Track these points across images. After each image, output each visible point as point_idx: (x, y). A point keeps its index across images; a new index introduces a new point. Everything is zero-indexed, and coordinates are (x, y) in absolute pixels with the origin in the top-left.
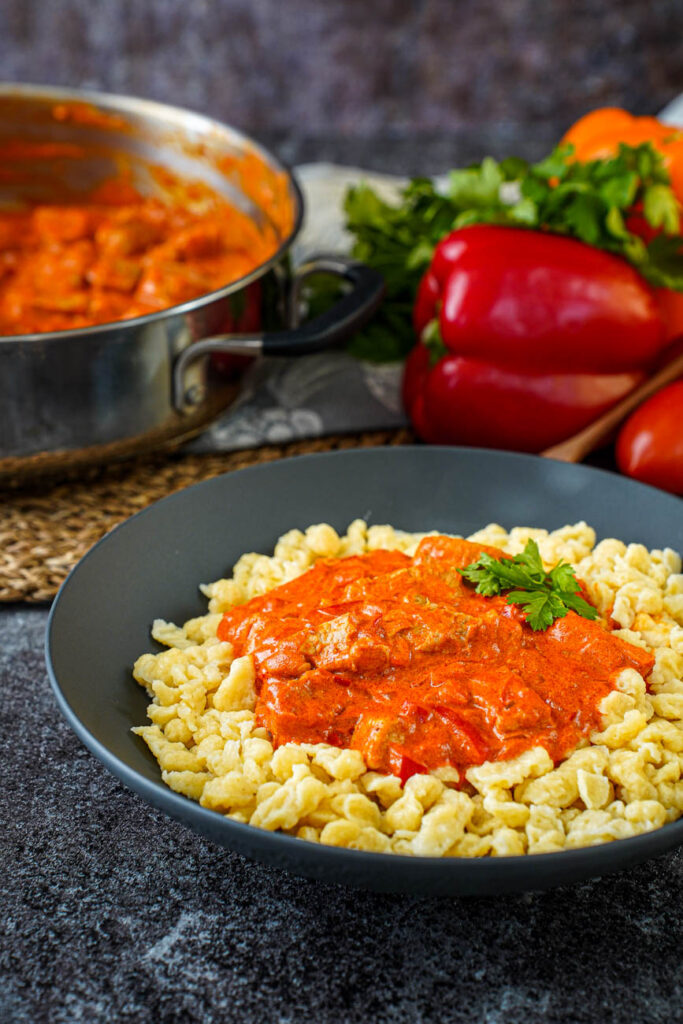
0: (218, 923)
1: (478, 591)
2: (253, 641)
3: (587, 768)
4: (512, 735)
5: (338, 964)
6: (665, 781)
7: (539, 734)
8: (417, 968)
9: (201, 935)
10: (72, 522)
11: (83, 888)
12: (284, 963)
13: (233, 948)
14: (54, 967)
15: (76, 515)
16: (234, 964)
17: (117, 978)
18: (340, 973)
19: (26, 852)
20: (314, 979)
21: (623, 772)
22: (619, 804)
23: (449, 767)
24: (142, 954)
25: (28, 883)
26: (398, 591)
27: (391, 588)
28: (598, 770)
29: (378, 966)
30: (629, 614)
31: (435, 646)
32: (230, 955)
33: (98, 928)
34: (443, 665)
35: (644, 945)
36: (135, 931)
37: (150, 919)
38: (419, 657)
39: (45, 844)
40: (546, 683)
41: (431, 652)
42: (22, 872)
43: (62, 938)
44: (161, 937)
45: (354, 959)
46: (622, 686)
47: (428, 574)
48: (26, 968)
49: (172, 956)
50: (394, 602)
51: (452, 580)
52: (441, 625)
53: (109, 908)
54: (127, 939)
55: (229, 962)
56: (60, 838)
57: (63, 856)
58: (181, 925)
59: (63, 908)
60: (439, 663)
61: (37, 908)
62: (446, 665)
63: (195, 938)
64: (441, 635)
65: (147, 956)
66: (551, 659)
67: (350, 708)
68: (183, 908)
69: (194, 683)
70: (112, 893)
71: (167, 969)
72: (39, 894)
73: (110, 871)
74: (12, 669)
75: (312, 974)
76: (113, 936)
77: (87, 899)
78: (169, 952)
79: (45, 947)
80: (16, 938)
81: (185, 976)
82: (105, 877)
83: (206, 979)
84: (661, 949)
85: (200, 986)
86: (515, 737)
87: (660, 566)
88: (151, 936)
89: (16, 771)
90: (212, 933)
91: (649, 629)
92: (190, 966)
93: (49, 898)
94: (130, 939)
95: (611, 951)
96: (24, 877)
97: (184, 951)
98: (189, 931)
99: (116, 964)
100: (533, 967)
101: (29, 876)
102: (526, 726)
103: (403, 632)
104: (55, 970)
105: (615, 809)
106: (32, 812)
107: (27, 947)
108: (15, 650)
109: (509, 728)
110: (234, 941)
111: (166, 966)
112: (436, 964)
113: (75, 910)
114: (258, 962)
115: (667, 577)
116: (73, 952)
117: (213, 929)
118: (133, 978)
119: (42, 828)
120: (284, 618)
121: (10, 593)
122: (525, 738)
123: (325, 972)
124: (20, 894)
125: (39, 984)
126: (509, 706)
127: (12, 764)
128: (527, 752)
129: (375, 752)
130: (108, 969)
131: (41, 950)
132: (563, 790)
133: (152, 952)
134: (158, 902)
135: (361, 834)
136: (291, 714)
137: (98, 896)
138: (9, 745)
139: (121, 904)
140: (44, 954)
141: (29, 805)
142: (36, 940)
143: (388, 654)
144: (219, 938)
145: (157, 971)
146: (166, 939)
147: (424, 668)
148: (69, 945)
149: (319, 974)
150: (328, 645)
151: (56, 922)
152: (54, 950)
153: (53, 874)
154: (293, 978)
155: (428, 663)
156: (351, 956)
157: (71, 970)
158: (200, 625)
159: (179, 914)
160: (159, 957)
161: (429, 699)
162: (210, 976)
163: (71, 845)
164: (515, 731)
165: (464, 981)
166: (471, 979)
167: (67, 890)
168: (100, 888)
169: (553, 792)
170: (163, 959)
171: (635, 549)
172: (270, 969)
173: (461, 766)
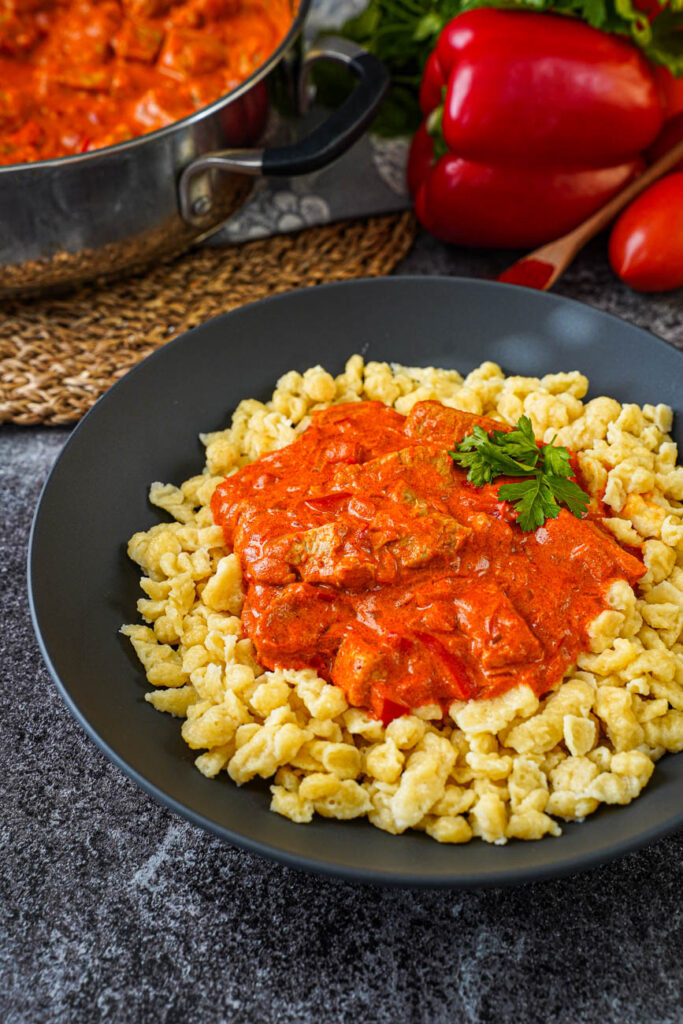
0: (204, 840)
1: (469, 478)
2: (242, 532)
3: (574, 710)
4: (499, 671)
5: (318, 895)
6: (653, 721)
7: (526, 670)
8: (395, 901)
9: (187, 855)
10: (92, 329)
11: (78, 789)
12: (265, 893)
13: (216, 872)
14: (43, 891)
15: (96, 321)
16: (216, 895)
17: (102, 911)
18: (320, 907)
19: (26, 741)
20: (293, 915)
21: (610, 714)
22: (604, 751)
23: (432, 706)
24: (128, 879)
25: (25, 781)
26: (387, 483)
27: (380, 478)
28: (585, 712)
29: (357, 898)
30: (621, 495)
31: (421, 562)
32: (213, 882)
33: (87, 843)
34: (429, 582)
35: (620, 871)
36: (124, 848)
37: (138, 833)
38: (405, 573)
39: (45, 732)
40: (536, 599)
41: (418, 567)
42: (21, 767)
43: (53, 855)
44: (147, 857)
45: (334, 889)
46: (612, 600)
47: (419, 459)
48: (16, 893)
49: (156, 883)
50: (382, 497)
51: (442, 466)
52: (429, 537)
53: (99, 817)
54: (114, 858)
55: (211, 891)
56: (59, 723)
57: (61, 747)
58: (168, 841)
59: (56, 815)
60: (425, 579)
61: (30, 814)
62: (433, 583)
63: (180, 858)
64: (429, 551)
65: (133, 881)
66: (541, 567)
67: (334, 629)
68: (170, 817)
69: (183, 576)
70: (104, 797)
71: (151, 899)
72: (35, 796)
73: (104, 768)
74: (29, 505)
75: (292, 909)
76: (101, 853)
77: (80, 805)
78: (154, 877)
79: (36, 866)
80: (9, 854)
81: (168, 909)
82: (99, 776)
83: (188, 914)
84: (636, 877)
85: (181, 923)
86: (500, 675)
87: (652, 428)
88: (138, 856)
89: (23, 636)
90: (197, 853)
91: (640, 513)
92: (174, 896)
93: (43, 802)
94: (118, 859)
95: (587, 878)
96: (21, 774)
97: (169, 876)
98: (175, 850)
99: (102, 891)
100: (509, 900)
101: (27, 772)
102: (513, 662)
103: (389, 544)
104: (42, 899)
105: (600, 755)
106: (35, 690)
107: (19, 864)
108: (33, 482)
109: (495, 665)
110: (218, 863)
111: (150, 894)
112: (414, 896)
113: (68, 819)
114: (240, 892)
115: (660, 443)
116: (61, 875)
117: (198, 847)
118: (117, 910)
119: (43, 711)
120: (272, 508)
121: (29, 418)
122: (511, 675)
123: (305, 906)
124: (16, 795)
125: (27, 916)
126: (496, 641)
127: (20, 627)
128: (513, 690)
129: (357, 690)
130: (94, 898)
131: (31, 870)
132: (548, 738)
133: (137, 875)
134: (148, 810)
135: (340, 788)
136: (273, 645)
137: (91, 800)
138: (20, 602)
139: (112, 812)
140: (34, 875)
141: (33, 679)
142: (27, 856)
143: (373, 572)
144: (203, 860)
145: (141, 902)
146: (152, 859)
147: (410, 585)
148: (58, 865)
149: (299, 910)
150: (314, 555)
151: (48, 832)
152: (43, 872)
153: (49, 770)
154: (273, 914)
155: (414, 579)
156: (331, 886)
157: (58, 898)
158: (196, 488)
159: (168, 826)
160: (144, 883)
161: (414, 624)
162: (193, 910)
163: (69, 733)
164: (501, 668)
165: (441, 918)
166: (448, 915)
167: (61, 792)
168: (93, 790)
169: (537, 740)
170: (148, 885)
171: (628, 409)
172: (252, 901)
173: (445, 701)
